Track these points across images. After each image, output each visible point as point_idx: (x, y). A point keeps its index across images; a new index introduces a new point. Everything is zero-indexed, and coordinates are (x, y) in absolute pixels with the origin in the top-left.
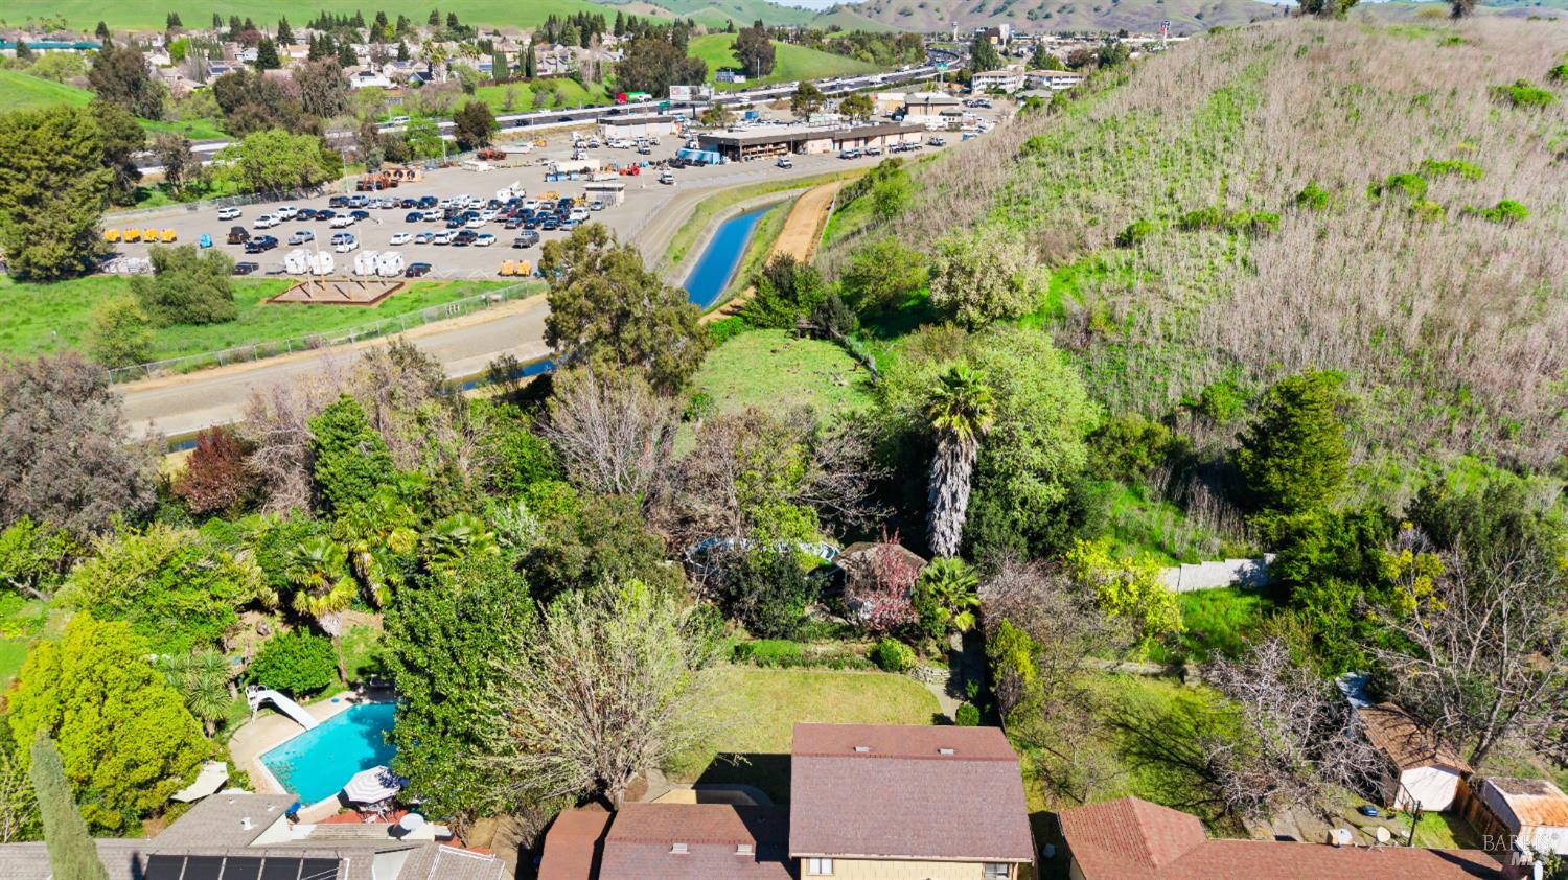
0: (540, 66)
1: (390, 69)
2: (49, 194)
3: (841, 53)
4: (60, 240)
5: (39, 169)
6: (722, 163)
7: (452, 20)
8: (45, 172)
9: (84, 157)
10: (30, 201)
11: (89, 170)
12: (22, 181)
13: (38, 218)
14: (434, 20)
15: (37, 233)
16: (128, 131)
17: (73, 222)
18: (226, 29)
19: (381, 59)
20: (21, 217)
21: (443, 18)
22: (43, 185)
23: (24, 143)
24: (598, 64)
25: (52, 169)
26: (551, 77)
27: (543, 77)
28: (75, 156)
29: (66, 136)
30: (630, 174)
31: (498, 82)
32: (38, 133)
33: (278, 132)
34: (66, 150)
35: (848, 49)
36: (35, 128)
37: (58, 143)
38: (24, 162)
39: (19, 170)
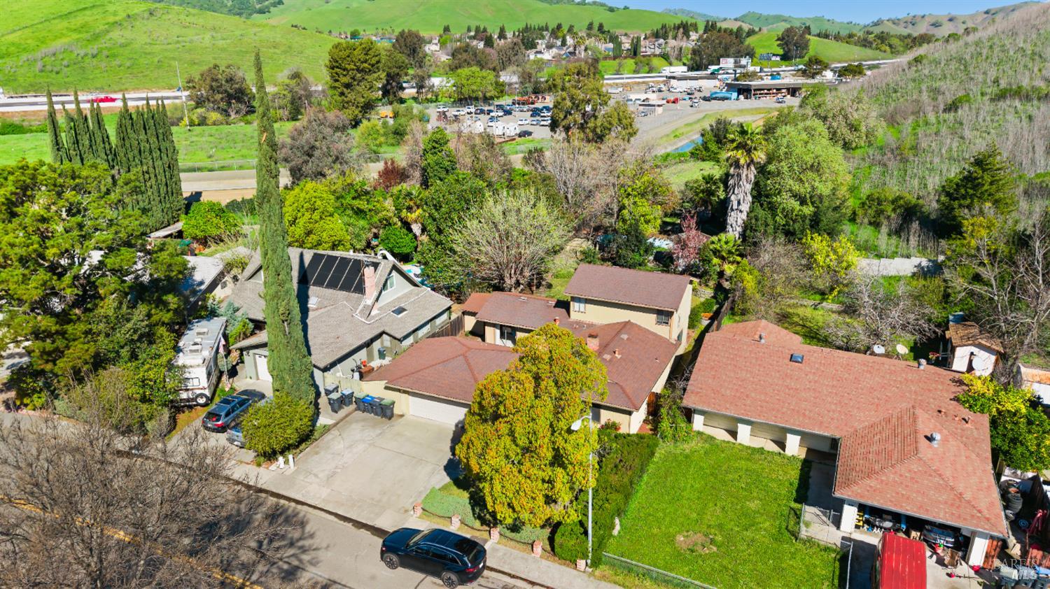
0: (643, 49)
1: (554, 51)
2: (355, 83)
3: (865, 46)
4: (357, 107)
5: (353, 70)
6: (737, 99)
7: (601, 27)
8: (355, 72)
9: (373, 65)
10: (348, 86)
11: (375, 72)
12: (345, 75)
13: (349, 95)
14: (590, 27)
15: (347, 103)
16: (401, 64)
17: (363, 97)
18: (472, 34)
19: (549, 47)
20: (342, 94)
21: (596, 26)
22: (353, 78)
23: (348, 56)
24: (681, 49)
25: (359, 70)
26: (649, 56)
27: (644, 56)
28: (369, 64)
29: (366, 54)
30: (674, 102)
31: (615, 58)
32: (355, 52)
33: (475, 69)
34: (366, 61)
35: (871, 43)
36: (354, 50)
37: (362, 57)
38: (347, 66)
39: (344, 70)
